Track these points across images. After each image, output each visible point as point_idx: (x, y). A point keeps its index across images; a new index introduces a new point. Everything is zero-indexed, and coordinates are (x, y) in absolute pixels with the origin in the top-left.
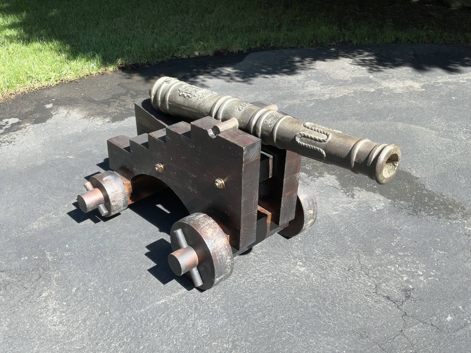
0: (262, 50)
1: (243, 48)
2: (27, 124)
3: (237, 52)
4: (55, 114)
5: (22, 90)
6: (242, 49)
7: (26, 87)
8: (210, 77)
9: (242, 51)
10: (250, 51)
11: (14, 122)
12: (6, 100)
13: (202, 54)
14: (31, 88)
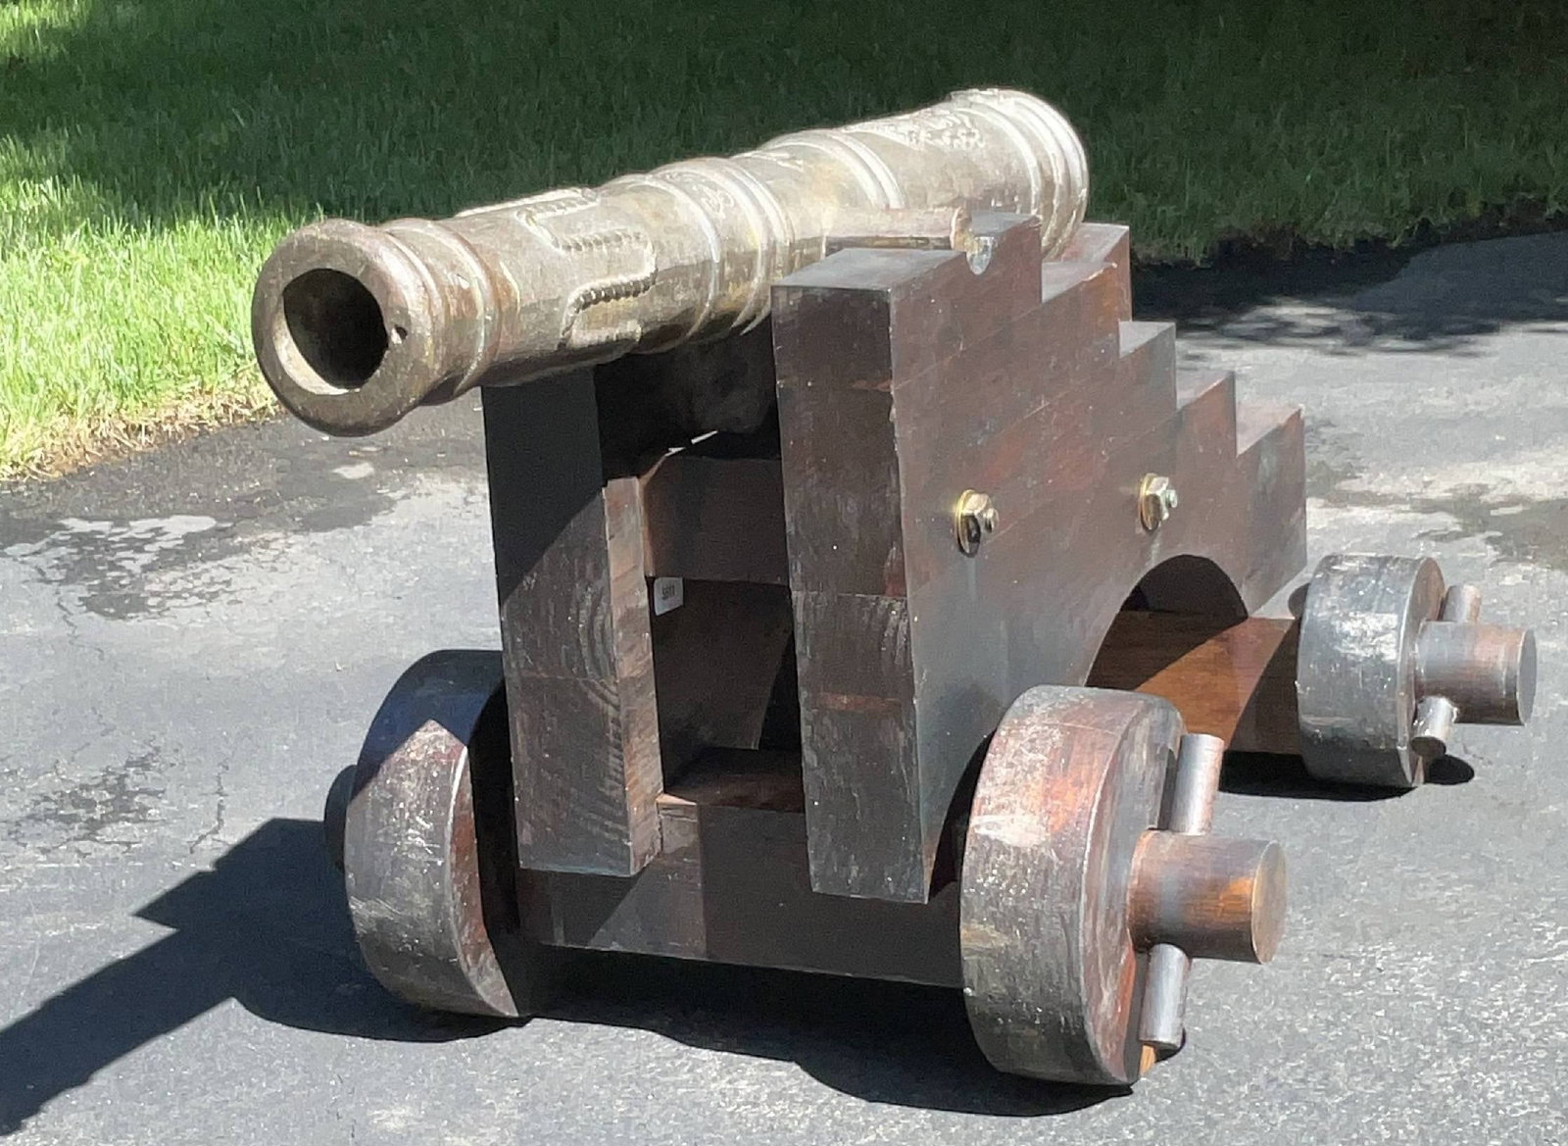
0: (1494, 233)
1: (1387, 223)
2: (270, 535)
3: (1351, 243)
4: (406, 497)
5: (188, 411)
6: (1379, 230)
7: (208, 400)
8: (1225, 341)
9: (1379, 242)
10: (1426, 238)
11: (194, 529)
12: (114, 458)
13: (1148, 257)
14: (235, 407)
